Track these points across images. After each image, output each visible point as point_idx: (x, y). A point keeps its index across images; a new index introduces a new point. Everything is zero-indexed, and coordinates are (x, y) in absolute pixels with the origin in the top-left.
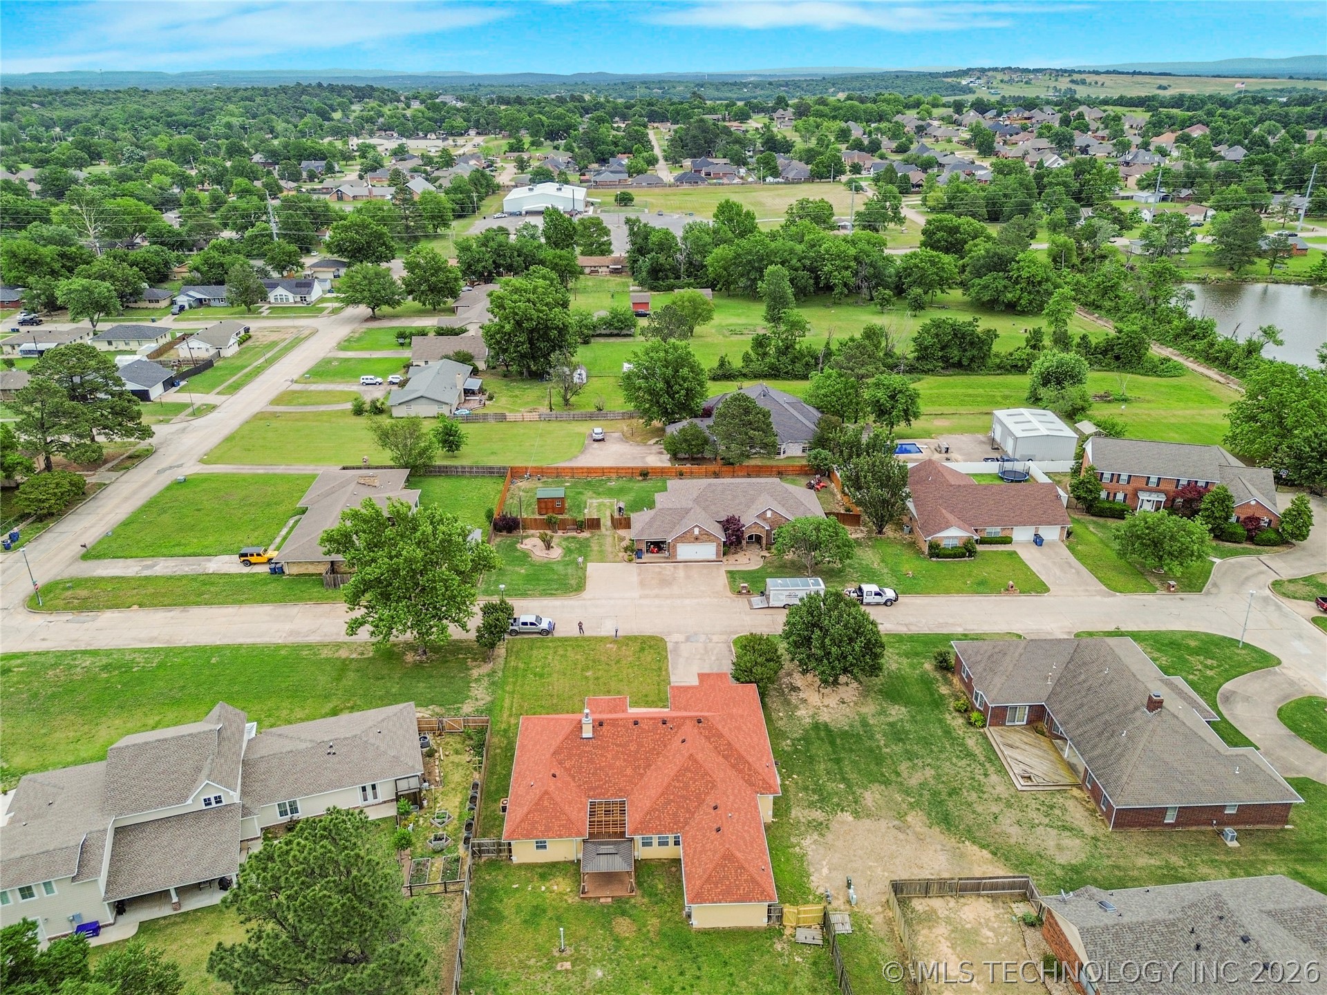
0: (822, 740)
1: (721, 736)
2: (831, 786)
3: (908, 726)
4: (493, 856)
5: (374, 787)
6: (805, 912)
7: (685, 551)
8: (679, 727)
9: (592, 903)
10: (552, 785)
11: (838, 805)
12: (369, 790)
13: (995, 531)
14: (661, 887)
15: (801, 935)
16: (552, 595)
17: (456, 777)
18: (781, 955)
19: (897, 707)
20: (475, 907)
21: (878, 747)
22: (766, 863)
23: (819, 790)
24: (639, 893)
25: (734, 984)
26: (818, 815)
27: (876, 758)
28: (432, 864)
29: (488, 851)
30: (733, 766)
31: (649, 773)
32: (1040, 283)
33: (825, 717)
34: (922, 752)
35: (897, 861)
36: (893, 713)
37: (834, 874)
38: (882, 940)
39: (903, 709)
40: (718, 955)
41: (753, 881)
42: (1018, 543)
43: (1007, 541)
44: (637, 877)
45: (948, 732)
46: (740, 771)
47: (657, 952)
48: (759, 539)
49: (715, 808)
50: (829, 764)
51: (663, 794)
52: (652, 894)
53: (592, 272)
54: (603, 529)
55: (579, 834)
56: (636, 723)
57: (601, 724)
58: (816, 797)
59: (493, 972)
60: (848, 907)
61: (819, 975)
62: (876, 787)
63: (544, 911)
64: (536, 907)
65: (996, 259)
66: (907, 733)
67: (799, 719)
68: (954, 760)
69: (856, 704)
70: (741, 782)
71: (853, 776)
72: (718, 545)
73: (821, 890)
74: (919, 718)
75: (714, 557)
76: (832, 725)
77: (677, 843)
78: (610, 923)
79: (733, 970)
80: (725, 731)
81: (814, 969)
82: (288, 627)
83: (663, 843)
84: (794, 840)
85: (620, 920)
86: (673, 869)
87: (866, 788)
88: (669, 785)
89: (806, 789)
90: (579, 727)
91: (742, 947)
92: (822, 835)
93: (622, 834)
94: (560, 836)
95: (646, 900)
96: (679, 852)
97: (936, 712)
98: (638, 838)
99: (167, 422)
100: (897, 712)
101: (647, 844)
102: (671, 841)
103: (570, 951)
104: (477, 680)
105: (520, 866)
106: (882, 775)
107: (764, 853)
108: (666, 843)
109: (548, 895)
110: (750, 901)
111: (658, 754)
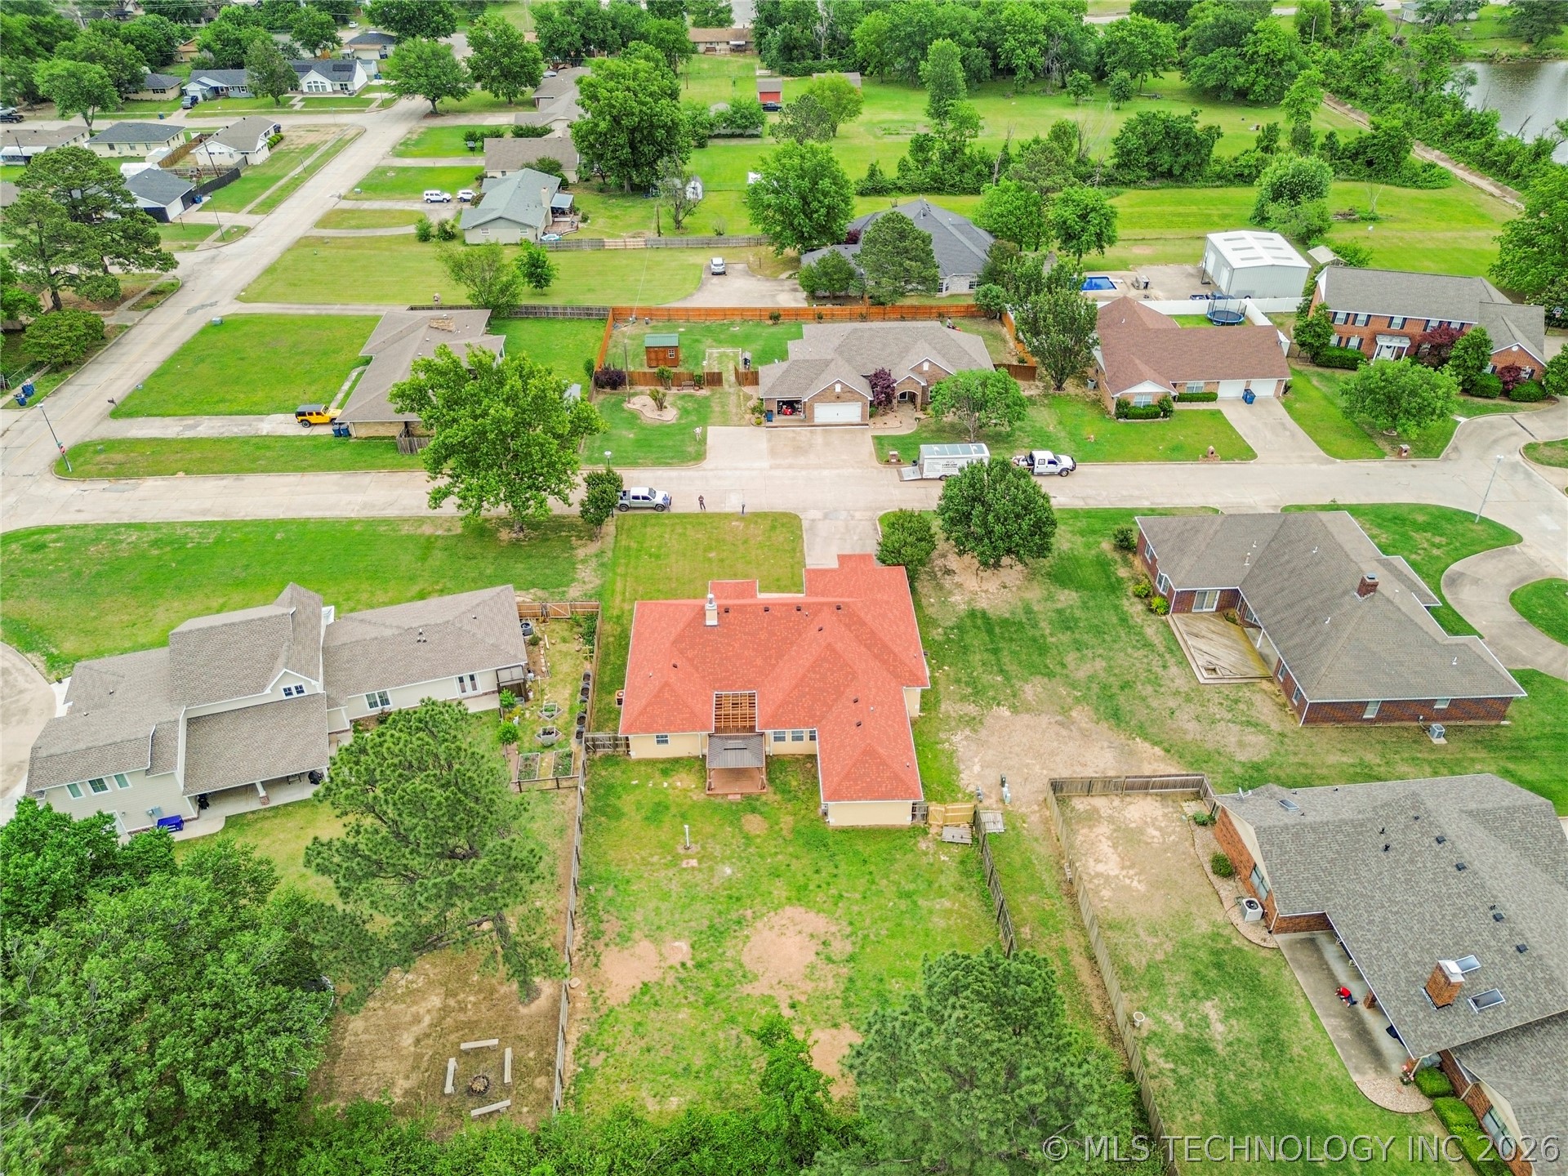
0: (979, 628)
1: (863, 624)
2: (986, 678)
3: (1078, 613)
4: (610, 751)
5: (472, 678)
6: (954, 810)
7: (824, 413)
8: (815, 614)
9: (719, 800)
10: (672, 677)
12: (467, 681)
13: (1198, 385)
14: (794, 783)
15: (948, 834)
16: (667, 464)
17: (565, 667)
18: (926, 854)
19: (1066, 592)
20: (592, 804)
21: (1043, 636)
22: (911, 759)
23: (973, 683)
24: (771, 789)
25: (873, 882)
26: (971, 709)
27: (1039, 648)
28: (542, 759)
29: (604, 746)
30: (876, 657)
31: (781, 664)
32: (1281, 62)
33: (982, 604)
34: (1092, 642)
35: (1058, 759)
36: (1063, 598)
37: (987, 772)
38: (1036, 840)
39: (1074, 594)
40: (856, 853)
41: (896, 777)
42: (1223, 400)
43: (1211, 397)
44: (768, 773)
45: (1124, 620)
46: (884, 662)
47: (791, 849)
48: (913, 397)
49: (856, 701)
50: (986, 656)
51: (796, 686)
52: (785, 791)
53: (708, 50)
54: (726, 386)
55: (704, 728)
56: (766, 610)
57: (727, 611)
58: (970, 690)
59: (614, 869)
60: (1001, 805)
61: (967, 874)
62: (1038, 680)
63: (667, 808)
64: (658, 804)
65: (1226, 29)
66: (1076, 621)
67: (953, 605)
68: (1129, 650)
69: (1019, 588)
70: (885, 673)
71: (1012, 668)
72: (863, 406)
73: (972, 788)
74: (1091, 604)
75: (858, 420)
76: (991, 613)
77: (812, 738)
78: (739, 820)
79: (872, 868)
80: (868, 619)
81: (961, 868)
82: (360, 498)
83: (797, 738)
84: (942, 735)
85: (750, 817)
86: (809, 765)
87: (1026, 681)
88: (804, 676)
89: (958, 681)
90: (702, 613)
91: (883, 845)
92: (975, 731)
93: (752, 729)
94: (683, 730)
95: (778, 797)
96: (816, 747)
97: (1112, 597)
98: (769, 732)
99: (192, 248)
100: (1067, 598)
101: (779, 738)
102: (806, 737)
103: (695, 848)
104: (583, 561)
105: (639, 762)
106: (1046, 667)
107: (909, 749)
108: (800, 738)
109: (670, 791)
110: (893, 798)
111: (792, 644)
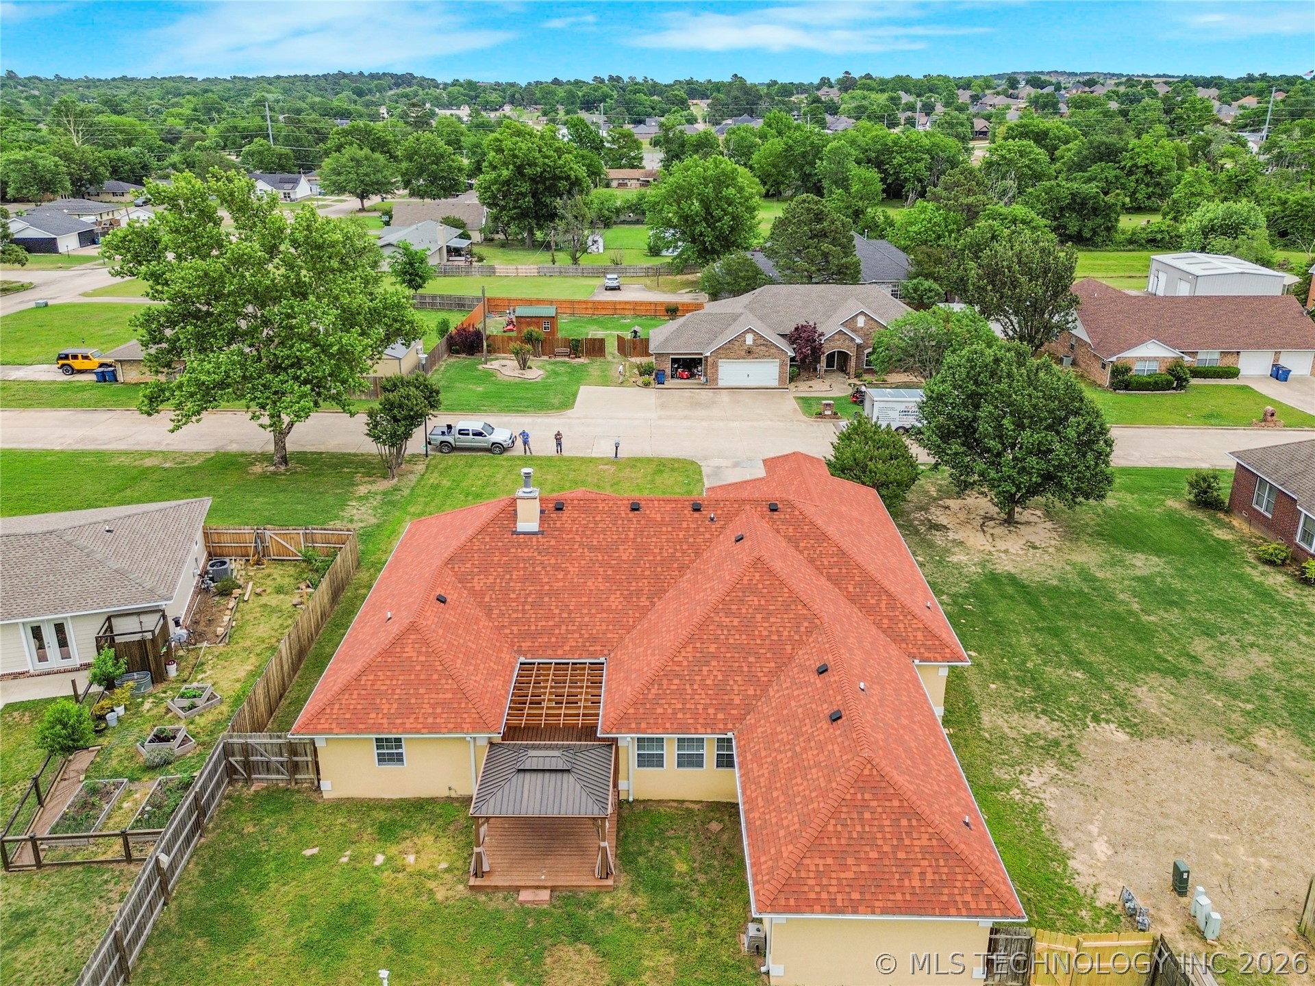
0: (1011, 598)
1: (825, 537)
2: (1054, 674)
3: (1177, 584)
4: (280, 779)
5: (60, 629)
7: (730, 372)
8: (729, 518)
9: (498, 900)
10: (432, 617)
11: (1083, 708)
12: (49, 636)
13: (1209, 357)
14: (681, 867)
16: (518, 411)
17: (263, 629)
19: (1141, 556)
20: (188, 902)
21: (1130, 612)
22: (968, 809)
23: (1030, 678)
24: (624, 880)
26: (1041, 724)
27: (1133, 630)
28: (130, 793)
29: (268, 767)
30: (852, 599)
31: (659, 605)
33: (1005, 566)
34: (1226, 624)
36: (1139, 564)
37: (1127, 857)
39: (1155, 559)
41: (947, 849)
42: (1246, 378)
43: (1232, 373)
44: (621, 841)
45: (1265, 595)
46: (869, 610)
48: (844, 356)
49: (822, 671)
50: (1040, 638)
51: (691, 639)
52: (658, 885)
54: (609, 358)
55: (481, 724)
56: (635, 508)
57: (559, 508)
58: (1029, 692)
60: (1196, 944)
62: (1154, 679)
63: (366, 919)
64: (348, 909)
65: (1103, 148)
66: (1181, 593)
67: (958, 566)
68: (1304, 639)
69: (1058, 550)
70: (874, 631)
71: (1097, 658)
72: (782, 365)
73: (1106, 897)
74: (1192, 571)
75: (775, 383)
76: (1024, 577)
77: (725, 761)
78: (538, 959)
82: (82, 433)
83: (690, 761)
84: (1003, 774)
85: (567, 952)
86: (715, 826)
87: (1133, 681)
88: (707, 619)
89: (1002, 676)
90: (510, 512)
92: (1061, 764)
93: (589, 732)
94: (433, 729)
95: (641, 900)
96: (730, 785)
97: (1224, 565)
98: (628, 742)
100: (1143, 563)
101: (650, 760)
102: (710, 753)
104: (360, 498)
105: (339, 805)
106: (1159, 658)
107: (959, 785)
108: (696, 761)
109: (387, 876)
110: (944, 912)
111: (682, 569)
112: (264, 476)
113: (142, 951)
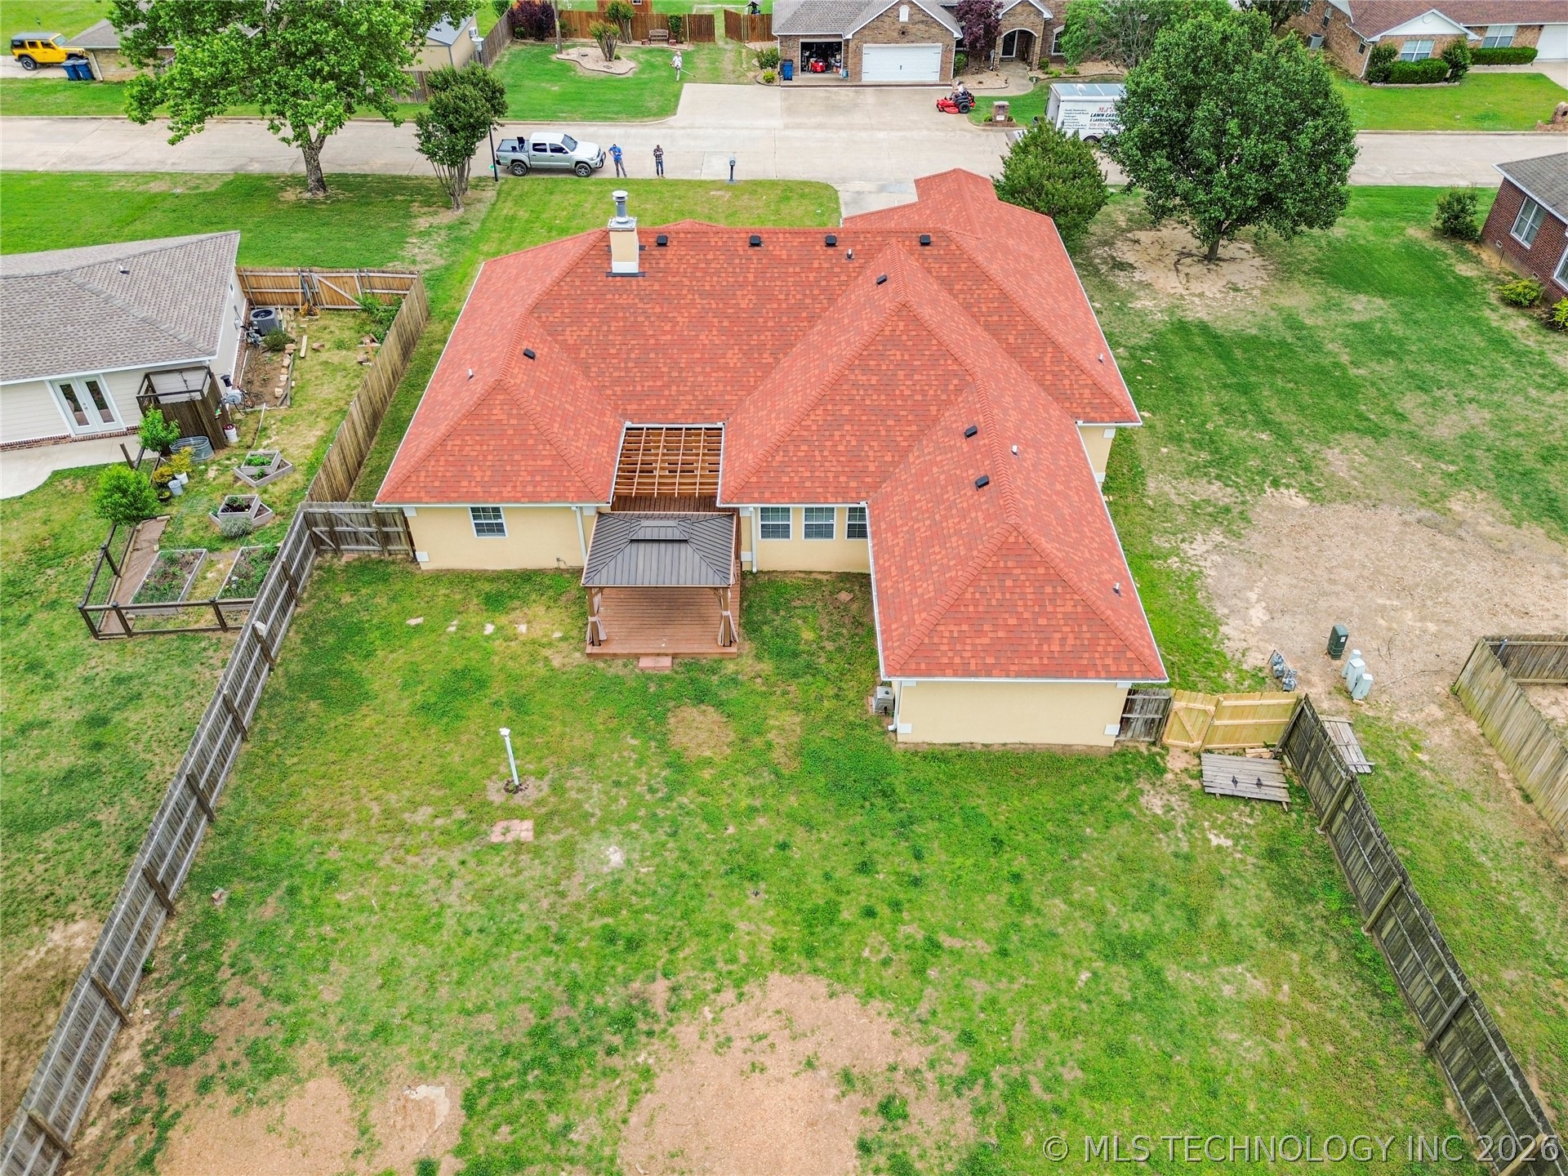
0: (1200, 350)
1: (982, 278)
2: (1236, 436)
3: (1399, 331)
4: (373, 550)
5: (93, 388)
6: (1237, 712)
7: (878, 62)
8: (870, 255)
9: (617, 668)
10: (520, 374)
11: (1263, 473)
12: (84, 396)
13: (1502, 34)
14: (808, 635)
15: (1220, 773)
16: (605, 119)
17: (328, 390)
18: (1167, 827)
19: (1363, 298)
20: (295, 668)
21: (1336, 365)
22: (1122, 577)
23: (1211, 442)
24: (748, 647)
25: (1026, 906)
26: (1216, 492)
27: (1336, 385)
28: (211, 563)
29: (356, 538)
30: (1012, 351)
31: (785, 363)
33: (1197, 312)
34: (1445, 376)
35: (1455, 597)
36: (1359, 307)
37: (1285, 623)
38: (1466, 796)
39: (1379, 301)
40: (972, 819)
41: (1091, 614)
42: (1543, 63)
44: (745, 611)
45: (1500, 342)
46: (1030, 364)
47: (793, 801)
48: (1027, 37)
49: (971, 434)
50: (1226, 396)
51: (821, 403)
52: (784, 652)
54: (717, 43)
55: (586, 493)
56: (755, 243)
57: (662, 243)
58: (1204, 456)
59: (301, 838)
60: (1342, 703)
61: (1293, 889)
62: (1349, 440)
63: (481, 684)
64: (461, 674)
66: (1401, 342)
67: (1141, 314)
68: (1533, 393)
69: (1265, 292)
70: (1034, 388)
71: (1288, 418)
72: (946, 51)
73: (1255, 660)
74: (1420, 315)
75: (935, 78)
76: (1218, 326)
77: (857, 531)
78: (661, 719)
79: (1020, 863)
80: (994, 269)
81: (1273, 870)
82: (64, 149)
83: (818, 531)
84: (1162, 542)
85: (691, 713)
86: (844, 596)
87: (1326, 443)
88: (840, 379)
89: (1176, 439)
90: (602, 248)
91: (1044, 798)
92: (1229, 532)
93: (707, 502)
94: (535, 496)
95: (766, 666)
96: (862, 555)
97: (1460, 306)
98: (750, 512)
100: (1364, 307)
101: (775, 530)
102: (840, 523)
103: (535, 790)
104: (421, 234)
105: (438, 576)
106: (1361, 417)
107: (1112, 552)
108: (825, 532)
109: (498, 644)
110: (1083, 674)
111: (812, 319)
112: (299, 205)
113: (255, 712)
